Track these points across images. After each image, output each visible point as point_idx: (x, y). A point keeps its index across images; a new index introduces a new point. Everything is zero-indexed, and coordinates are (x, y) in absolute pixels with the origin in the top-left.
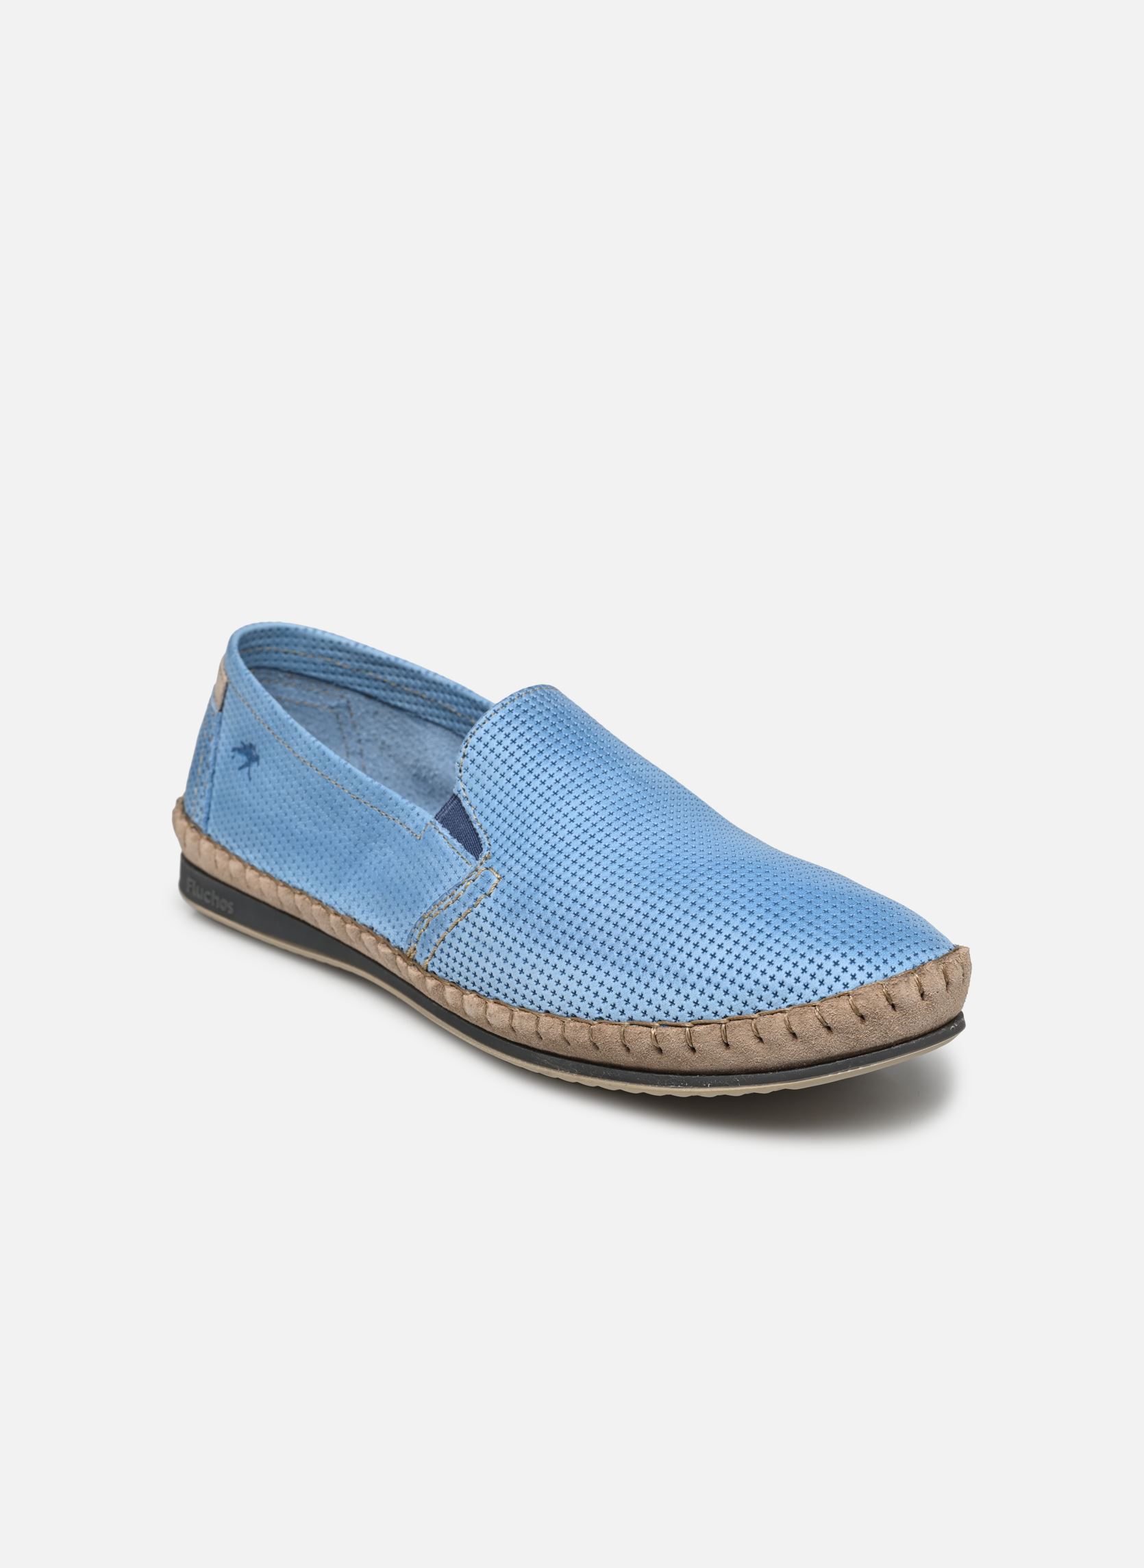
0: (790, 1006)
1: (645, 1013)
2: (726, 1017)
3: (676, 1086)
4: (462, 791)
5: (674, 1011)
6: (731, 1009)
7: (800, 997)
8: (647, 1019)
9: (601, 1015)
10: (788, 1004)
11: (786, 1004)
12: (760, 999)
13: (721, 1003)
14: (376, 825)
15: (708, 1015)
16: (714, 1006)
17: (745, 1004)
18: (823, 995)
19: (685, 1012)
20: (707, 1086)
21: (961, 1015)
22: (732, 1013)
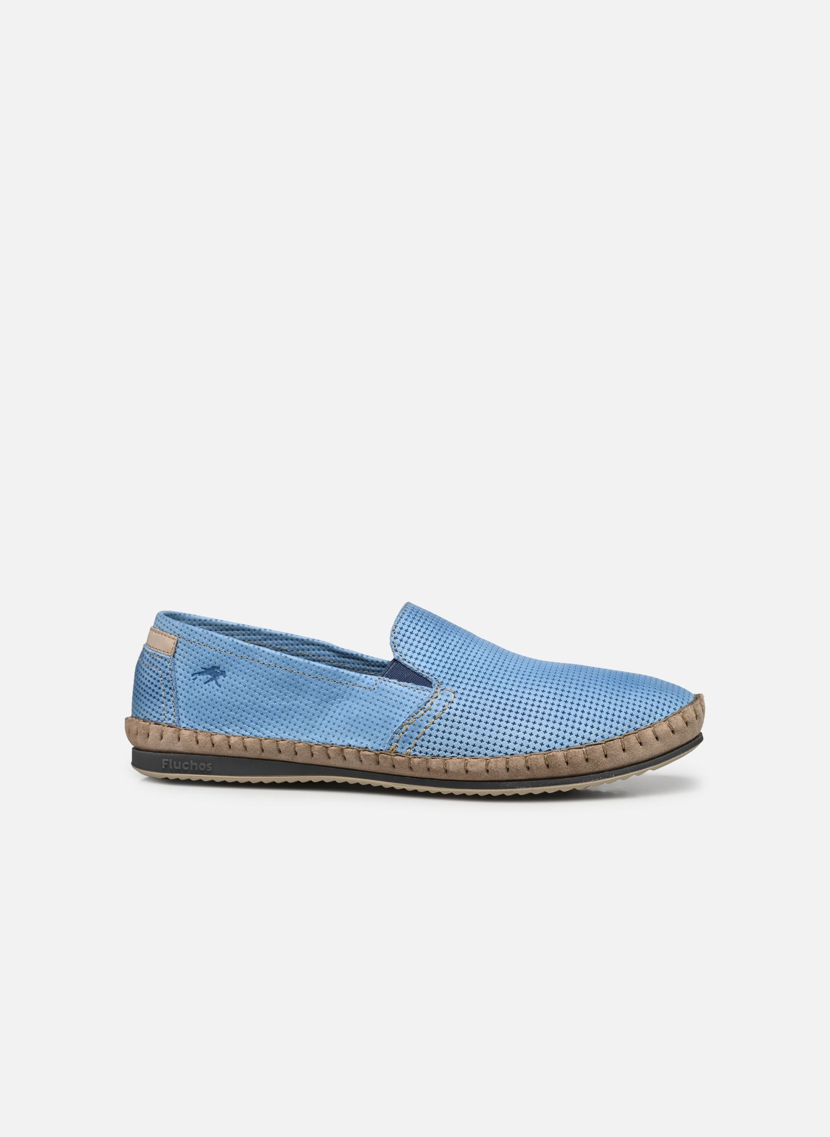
0: (652, 724)
1: (575, 742)
2: (621, 735)
3: (595, 780)
4: (400, 657)
5: (593, 737)
6: (623, 731)
7: (655, 719)
8: (578, 745)
9: (549, 748)
10: (650, 723)
11: (649, 724)
12: (636, 723)
13: (617, 729)
14: (334, 690)
15: (612, 736)
16: (613, 730)
17: (629, 727)
18: (666, 716)
19: (599, 736)
20: (612, 777)
21: (701, 733)
22: (624, 733)
